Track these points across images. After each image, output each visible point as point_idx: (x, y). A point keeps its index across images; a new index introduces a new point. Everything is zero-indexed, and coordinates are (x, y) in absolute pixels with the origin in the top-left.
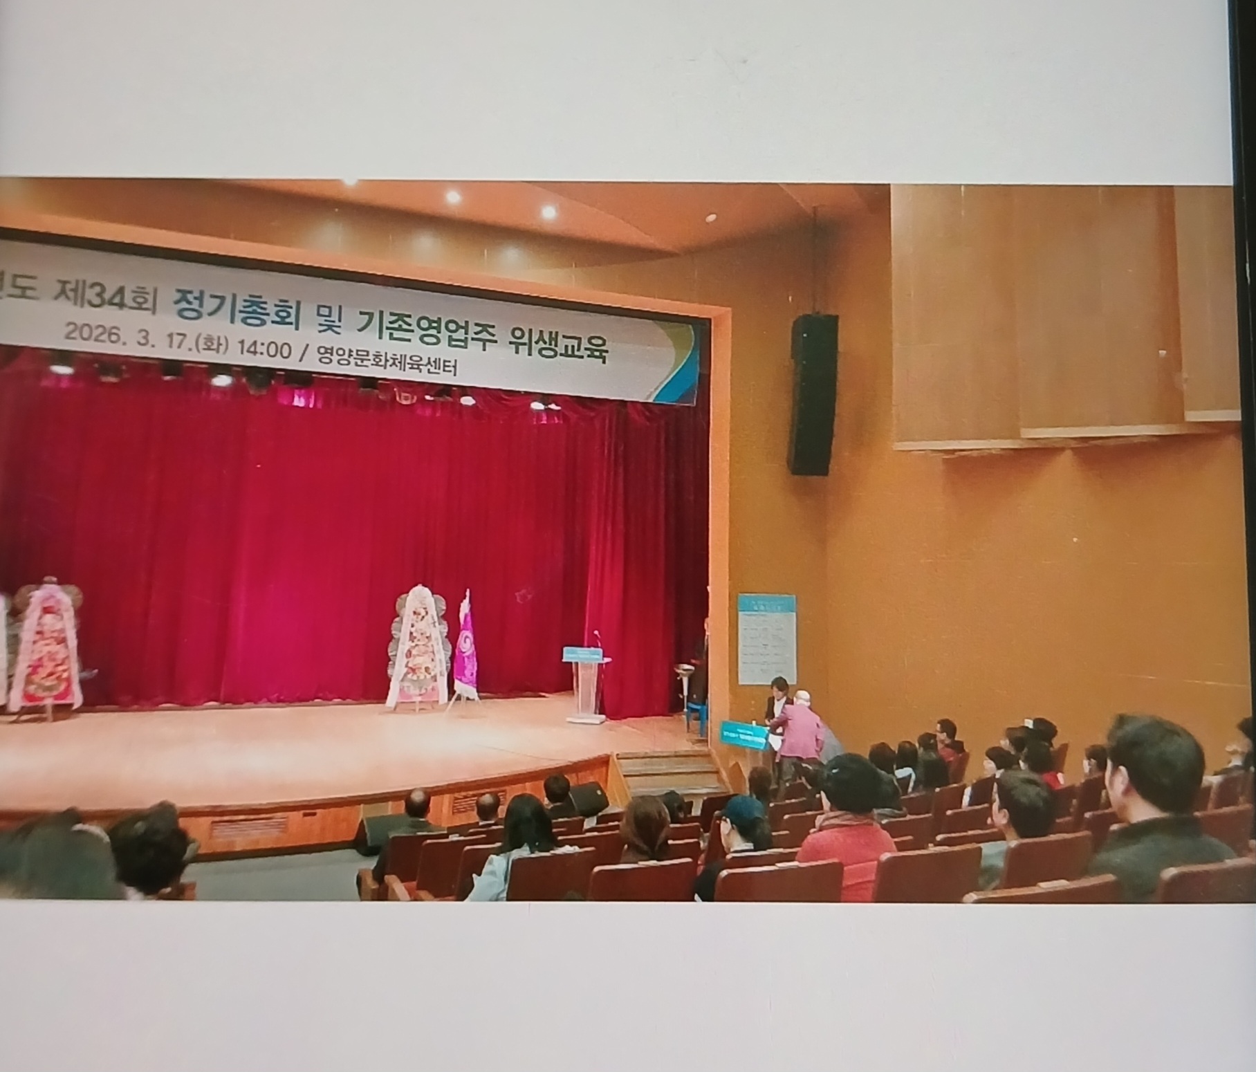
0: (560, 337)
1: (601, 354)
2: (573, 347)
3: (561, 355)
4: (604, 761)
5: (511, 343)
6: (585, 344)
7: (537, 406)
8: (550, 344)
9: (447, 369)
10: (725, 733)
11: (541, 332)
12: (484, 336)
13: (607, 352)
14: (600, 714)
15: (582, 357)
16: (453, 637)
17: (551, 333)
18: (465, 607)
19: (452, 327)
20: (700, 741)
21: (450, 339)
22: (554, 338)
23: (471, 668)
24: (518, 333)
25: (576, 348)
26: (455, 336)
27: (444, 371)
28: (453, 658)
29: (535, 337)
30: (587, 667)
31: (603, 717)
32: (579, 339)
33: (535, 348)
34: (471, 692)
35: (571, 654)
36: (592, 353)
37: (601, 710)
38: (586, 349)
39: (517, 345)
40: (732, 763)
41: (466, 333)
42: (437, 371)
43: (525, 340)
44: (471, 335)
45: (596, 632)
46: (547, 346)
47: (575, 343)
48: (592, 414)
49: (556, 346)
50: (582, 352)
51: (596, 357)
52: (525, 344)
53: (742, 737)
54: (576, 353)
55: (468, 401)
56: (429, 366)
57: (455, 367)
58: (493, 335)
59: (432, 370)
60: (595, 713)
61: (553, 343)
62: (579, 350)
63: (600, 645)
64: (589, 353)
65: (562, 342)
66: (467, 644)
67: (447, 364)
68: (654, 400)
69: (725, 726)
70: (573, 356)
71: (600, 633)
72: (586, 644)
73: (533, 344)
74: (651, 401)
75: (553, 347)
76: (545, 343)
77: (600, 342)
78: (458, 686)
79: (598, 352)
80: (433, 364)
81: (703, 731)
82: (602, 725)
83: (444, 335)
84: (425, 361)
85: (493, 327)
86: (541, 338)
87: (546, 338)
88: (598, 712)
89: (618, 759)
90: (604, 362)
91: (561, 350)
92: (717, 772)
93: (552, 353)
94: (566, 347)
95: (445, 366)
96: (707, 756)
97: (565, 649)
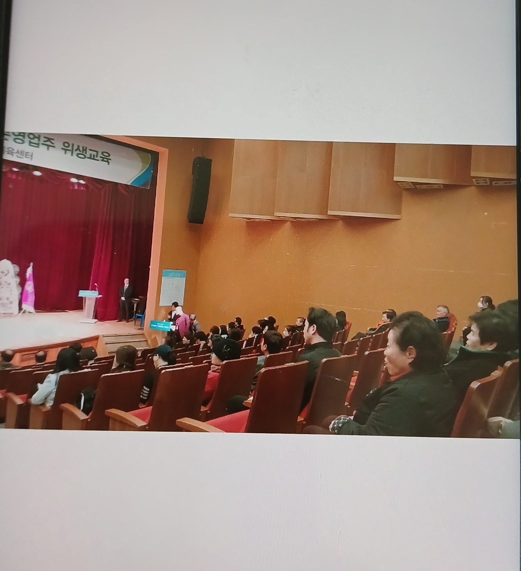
0: (88, 150)
1: (108, 160)
2: (94, 155)
3: (88, 158)
4: (96, 338)
5: (63, 149)
6: (100, 155)
7: (74, 180)
8: (83, 152)
9: (27, 156)
10: (152, 325)
11: (78, 146)
12: (49, 143)
13: (110, 159)
14: (95, 319)
15: (98, 160)
16: (22, 284)
17: (83, 147)
18: (30, 271)
19: (31, 136)
20: (139, 329)
21: (30, 142)
22: (85, 149)
23: (31, 298)
24: (66, 145)
25: (95, 155)
26: (33, 141)
27: (26, 157)
28: (22, 294)
29: (75, 147)
30: (90, 299)
31: (96, 320)
32: (97, 152)
33: (75, 153)
34: (32, 309)
35: (82, 293)
36: (103, 159)
37: (96, 317)
38: (101, 157)
39: (66, 150)
40: (153, 337)
41: (39, 140)
42: (21, 157)
43: (70, 148)
44: (42, 141)
45: (96, 284)
46: (81, 153)
47: (95, 153)
48: (101, 187)
49: (86, 153)
50: (98, 158)
51: (105, 161)
52: (70, 150)
53: (159, 326)
54: (96, 158)
55: (37, 173)
56: (17, 154)
57: (32, 156)
58: (53, 143)
59: (19, 156)
60: (93, 319)
61: (84, 152)
62: (97, 156)
63: (97, 290)
64: (102, 159)
65: (89, 153)
66: (30, 287)
67: (28, 154)
68: (131, 184)
69: (152, 322)
70: (94, 159)
71: (97, 284)
72: (90, 289)
73: (74, 151)
74: (129, 184)
75: (84, 153)
76: (80, 151)
77: (107, 155)
78: (24, 306)
79: (106, 159)
80: (20, 153)
81: (142, 324)
82: (95, 324)
83: (27, 140)
84: (15, 151)
85: (53, 139)
86: (78, 149)
87: (81, 149)
88: (94, 318)
89: (103, 337)
90: (109, 164)
91: (88, 155)
92: (146, 341)
93: (83, 156)
94: (91, 155)
95: (26, 155)
96: (143, 334)
97: (80, 291)
